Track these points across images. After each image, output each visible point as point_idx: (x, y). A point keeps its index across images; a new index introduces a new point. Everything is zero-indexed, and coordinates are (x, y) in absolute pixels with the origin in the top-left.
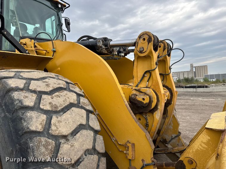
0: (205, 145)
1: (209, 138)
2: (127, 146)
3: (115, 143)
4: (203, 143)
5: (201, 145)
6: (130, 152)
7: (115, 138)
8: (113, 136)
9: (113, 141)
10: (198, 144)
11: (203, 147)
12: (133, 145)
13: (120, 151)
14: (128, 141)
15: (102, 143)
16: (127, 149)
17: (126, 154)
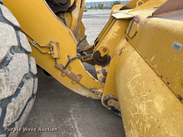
0: (116, 34)
1: (119, 27)
2: (51, 47)
3: (36, 46)
4: (115, 32)
5: (113, 35)
6: (55, 51)
7: (35, 42)
8: (33, 40)
9: (33, 45)
10: (111, 34)
11: (114, 36)
12: (57, 44)
13: (43, 53)
14: (51, 42)
15: (27, 42)
16: (51, 49)
17: (51, 54)
